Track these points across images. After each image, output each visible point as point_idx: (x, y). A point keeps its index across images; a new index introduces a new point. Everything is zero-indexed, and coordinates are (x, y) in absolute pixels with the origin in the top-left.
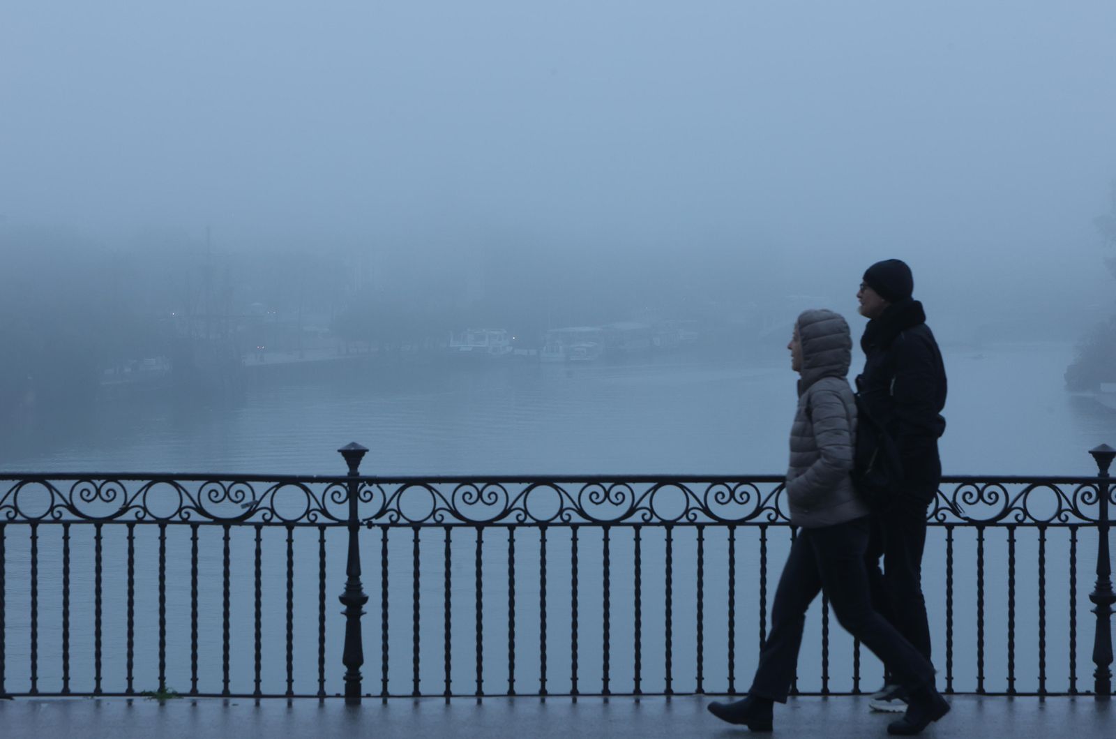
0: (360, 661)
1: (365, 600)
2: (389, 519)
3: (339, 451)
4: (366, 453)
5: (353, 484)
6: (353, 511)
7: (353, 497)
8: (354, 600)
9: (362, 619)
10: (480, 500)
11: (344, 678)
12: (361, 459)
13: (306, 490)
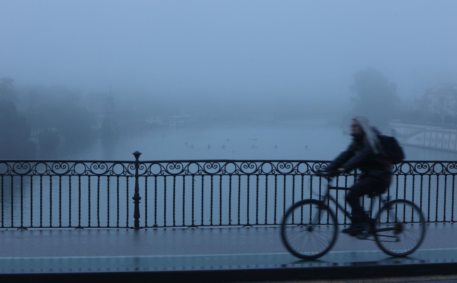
0: (139, 217)
1: (140, 198)
2: (148, 174)
3: (133, 154)
4: (141, 154)
5: (137, 163)
6: (137, 172)
7: (137, 167)
8: (137, 198)
9: (139, 204)
10: (175, 168)
11: (134, 222)
12: (139, 156)
13: (123, 166)
